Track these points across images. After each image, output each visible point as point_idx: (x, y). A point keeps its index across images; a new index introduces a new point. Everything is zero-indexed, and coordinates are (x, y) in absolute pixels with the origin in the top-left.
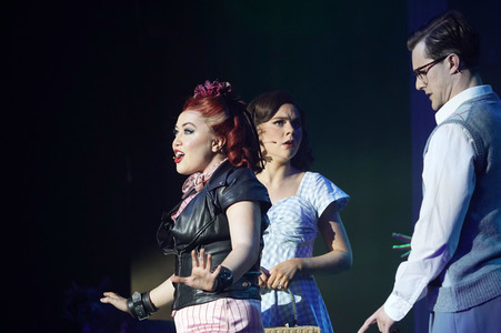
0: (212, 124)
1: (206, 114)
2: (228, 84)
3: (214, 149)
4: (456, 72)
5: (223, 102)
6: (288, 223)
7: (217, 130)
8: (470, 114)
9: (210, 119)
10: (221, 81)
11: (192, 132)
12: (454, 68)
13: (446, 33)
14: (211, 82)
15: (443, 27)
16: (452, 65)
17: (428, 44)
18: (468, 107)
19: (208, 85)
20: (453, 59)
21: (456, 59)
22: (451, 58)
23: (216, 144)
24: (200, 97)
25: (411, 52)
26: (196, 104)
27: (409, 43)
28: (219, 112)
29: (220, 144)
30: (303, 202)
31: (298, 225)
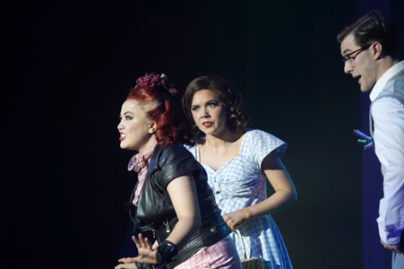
0: (148, 110)
1: (142, 103)
2: (163, 75)
3: (150, 131)
4: (379, 58)
6: (233, 183)
7: (152, 115)
8: (395, 87)
9: (146, 106)
10: (156, 74)
12: (378, 55)
13: (370, 27)
14: (149, 75)
15: (368, 22)
16: (375, 52)
17: (357, 36)
18: (393, 82)
19: (146, 78)
20: (377, 47)
21: (379, 47)
22: (375, 46)
23: (152, 126)
24: (140, 88)
27: (338, 37)
28: (153, 100)
29: (155, 127)
30: (244, 160)
31: (241, 184)
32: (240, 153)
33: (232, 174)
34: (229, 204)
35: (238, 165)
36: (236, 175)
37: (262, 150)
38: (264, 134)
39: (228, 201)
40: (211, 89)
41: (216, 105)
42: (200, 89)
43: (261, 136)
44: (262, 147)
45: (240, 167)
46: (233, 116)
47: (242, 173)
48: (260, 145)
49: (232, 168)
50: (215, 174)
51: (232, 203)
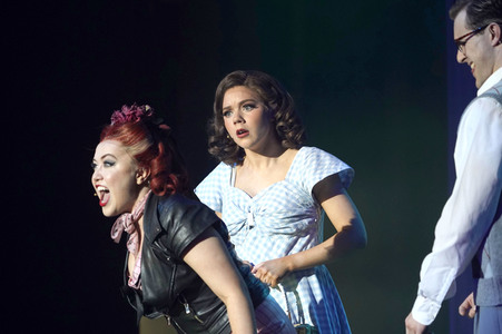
0: (135, 153)
1: (126, 143)
2: (147, 108)
3: (139, 182)
4: (498, 44)
5: (144, 128)
7: (142, 159)
9: (132, 148)
10: (139, 105)
11: (112, 164)
12: (496, 39)
14: (129, 106)
16: (493, 36)
19: (126, 110)
20: (495, 30)
21: (497, 29)
22: (492, 27)
23: (141, 175)
24: (118, 124)
25: (453, 22)
26: (114, 133)
27: (450, 12)
28: (141, 139)
29: (144, 175)
30: (290, 187)
31: (281, 216)
32: (287, 177)
33: (270, 202)
34: (265, 245)
35: (281, 191)
36: (276, 204)
37: (314, 174)
38: (323, 153)
39: (264, 240)
40: (247, 85)
41: (253, 106)
42: (232, 86)
43: (318, 156)
44: (316, 170)
45: (283, 195)
46: (281, 124)
47: (284, 202)
48: (314, 166)
49: (273, 194)
50: (250, 201)
51: (269, 245)
